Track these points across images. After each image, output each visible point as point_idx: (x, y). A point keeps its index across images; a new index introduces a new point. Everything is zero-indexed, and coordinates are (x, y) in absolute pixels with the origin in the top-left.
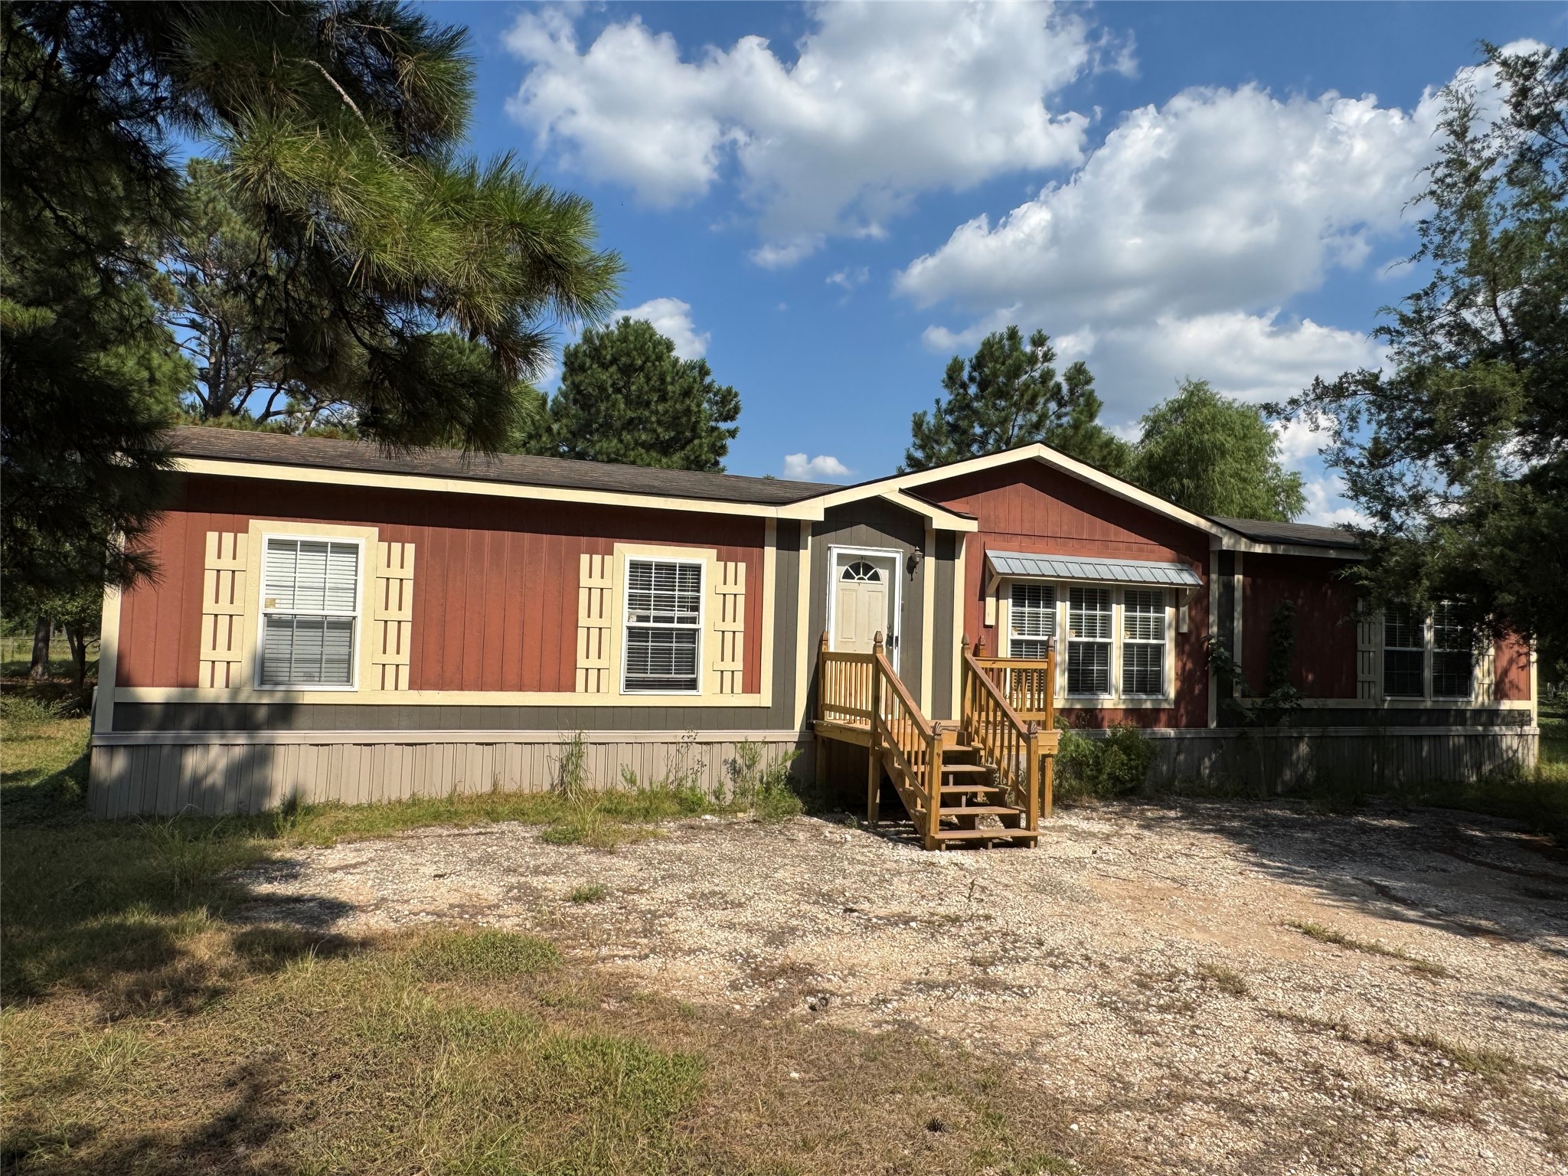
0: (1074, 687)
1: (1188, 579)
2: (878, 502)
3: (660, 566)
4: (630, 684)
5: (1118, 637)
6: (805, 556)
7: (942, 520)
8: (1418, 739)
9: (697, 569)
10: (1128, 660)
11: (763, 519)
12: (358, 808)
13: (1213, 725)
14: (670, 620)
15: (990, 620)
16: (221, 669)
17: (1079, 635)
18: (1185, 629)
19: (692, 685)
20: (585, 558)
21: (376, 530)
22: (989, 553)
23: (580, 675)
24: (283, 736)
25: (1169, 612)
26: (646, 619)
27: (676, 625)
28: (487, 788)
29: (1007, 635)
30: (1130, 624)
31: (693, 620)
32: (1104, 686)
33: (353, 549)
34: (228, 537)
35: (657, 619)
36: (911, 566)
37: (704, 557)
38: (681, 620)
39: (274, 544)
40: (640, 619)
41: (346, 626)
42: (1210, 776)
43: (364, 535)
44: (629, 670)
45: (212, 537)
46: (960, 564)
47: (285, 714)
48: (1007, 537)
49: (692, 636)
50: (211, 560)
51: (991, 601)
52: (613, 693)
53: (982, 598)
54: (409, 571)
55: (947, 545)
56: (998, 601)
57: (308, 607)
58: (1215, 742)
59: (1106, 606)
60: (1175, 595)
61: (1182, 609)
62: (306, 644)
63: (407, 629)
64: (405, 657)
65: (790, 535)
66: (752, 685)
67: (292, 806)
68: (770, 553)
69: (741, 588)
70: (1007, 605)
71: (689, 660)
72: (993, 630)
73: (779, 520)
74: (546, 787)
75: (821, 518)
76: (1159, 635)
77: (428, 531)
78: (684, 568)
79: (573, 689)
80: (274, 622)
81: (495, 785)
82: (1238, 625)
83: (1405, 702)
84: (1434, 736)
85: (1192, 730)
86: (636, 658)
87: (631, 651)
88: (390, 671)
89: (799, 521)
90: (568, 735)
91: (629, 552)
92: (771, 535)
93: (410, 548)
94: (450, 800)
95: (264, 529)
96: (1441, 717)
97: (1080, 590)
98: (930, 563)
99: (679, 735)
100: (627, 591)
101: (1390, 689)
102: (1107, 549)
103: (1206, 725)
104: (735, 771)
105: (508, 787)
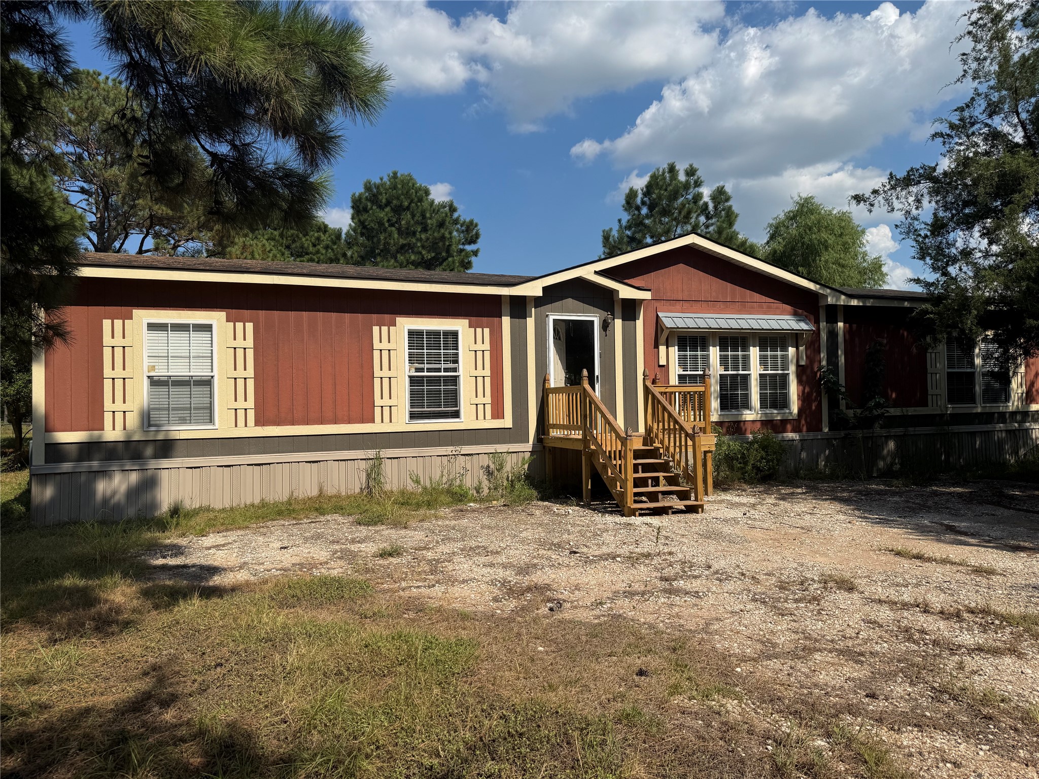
0: (724, 406)
1: (803, 326)
2: (579, 281)
3: (429, 333)
4: (413, 416)
5: (755, 370)
6: (531, 322)
7: (625, 292)
8: (973, 434)
9: (455, 334)
10: (762, 386)
11: (500, 296)
12: (224, 510)
13: (826, 430)
14: (439, 370)
15: (663, 362)
16: (119, 417)
17: (726, 369)
18: (803, 363)
19: (456, 415)
20: (376, 329)
21: (224, 313)
22: (660, 314)
23: (377, 411)
24: (165, 463)
25: (792, 351)
26: (422, 370)
27: (442, 374)
28: (315, 493)
29: (675, 370)
30: (763, 361)
31: (455, 370)
32: (747, 405)
33: (208, 328)
34: (118, 323)
35: (429, 370)
36: (605, 326)
37: (459, 325)
38: (446, 370)
39: (152, 327)
40: (417, 370)
41: (207, 383)
42: (825, 466)
43: (216, 318)
44: (412, 406)
45: (107, 323)
46: (640, 323)
47: (166, 448)
48: (673, 302)
49: (455, 380)
50: (107, 340)
51: (662, 349)
52: (401, 422)
53: (656, 346)
54: (250, 343)
55: (630, 309)
56: (667, 348)
57: (179, 370)
58: (828, 441)
59: (745, 348)
60: (795, 338)
61: (801, 348)
62: (179, 396)
63: (251, 384)
64: (251, 403)
65: (519, 307)
66: (498, 413)
67: (175, 511)
68: (506, 321)
69: (487, 346)
70: (674, 351)
71: (453, 398)
72: (665, 368)
73: (511, 297)
74: (357, 490)
75: (540, 293)
76: (785, 367)
77: (262, 314)
78: (446, 333)
79: (373, 421)
80: (155, 382)
81: (321, 490)
82: (842, 359)
83: (963, 408)
84: (985, 432)
85: (811, 434)
86: (416, 398)
87: (412, 393)
88: (241, 413)
89: (525, 297)
90: (371, 453)
91: (407, 324)
92: (506, 308)
93: (250, 326)
94: (289, 502)
95: (143, 316)
96: (988, 418)
97: (726, 338)
98: (618, 323)
99: (448, 450)
100: (407, 351)
101: (951, 400)
102: (744, 307)
103: (821, 430)
104: (489, 473)
105: (330, 491)
